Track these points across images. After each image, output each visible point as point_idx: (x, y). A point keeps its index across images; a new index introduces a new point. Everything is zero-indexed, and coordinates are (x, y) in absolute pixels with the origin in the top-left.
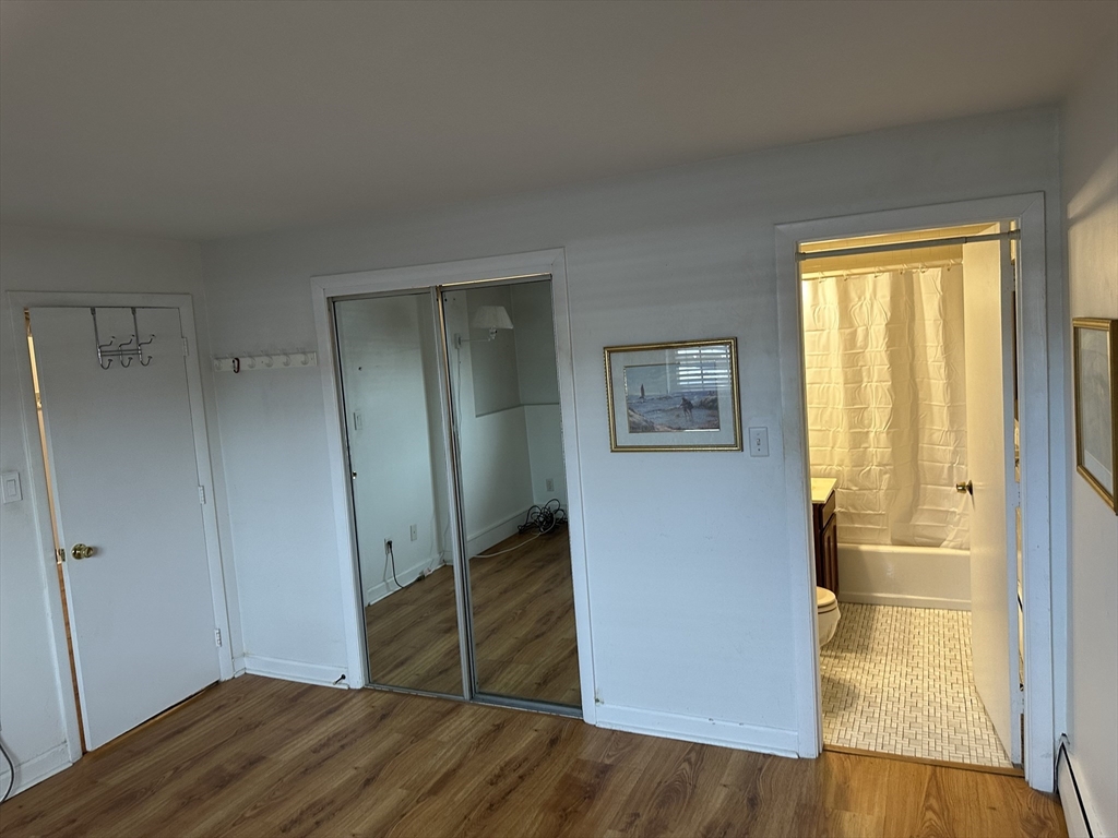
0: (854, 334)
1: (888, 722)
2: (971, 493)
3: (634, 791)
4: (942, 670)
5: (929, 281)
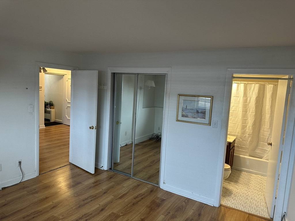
0: (247, 99)
1: (239, 201)
2: (271, 146)
3: (170, 207)
4: (257, 191)
5: (269, 88)
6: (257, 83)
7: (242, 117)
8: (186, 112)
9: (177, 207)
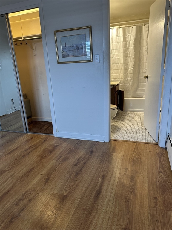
0: (126, 43)
1: (127, 134)
2: (147, 79)
5: (145, 28)
6: (134, 25)
7: (124, 62)
8: (66, 50)
9: (69, 150)
